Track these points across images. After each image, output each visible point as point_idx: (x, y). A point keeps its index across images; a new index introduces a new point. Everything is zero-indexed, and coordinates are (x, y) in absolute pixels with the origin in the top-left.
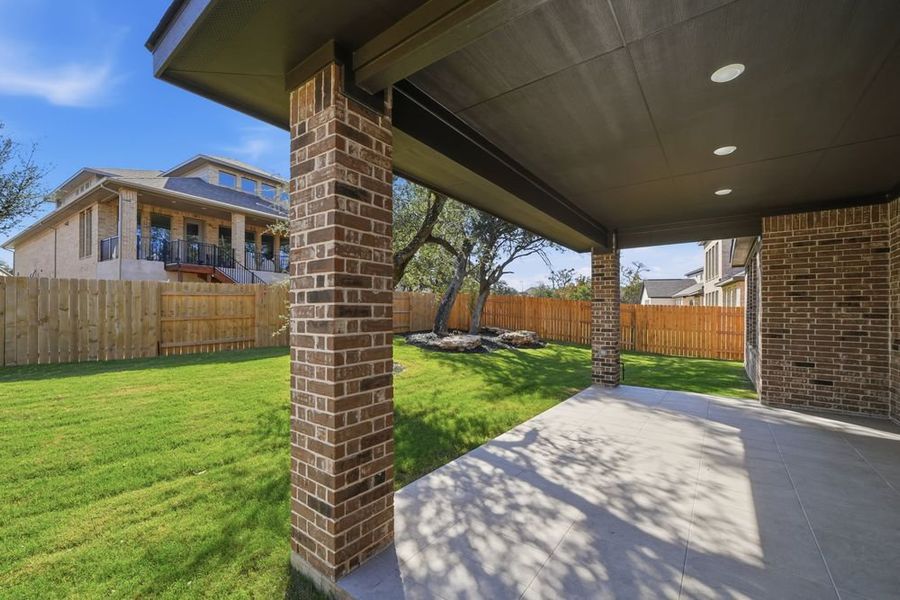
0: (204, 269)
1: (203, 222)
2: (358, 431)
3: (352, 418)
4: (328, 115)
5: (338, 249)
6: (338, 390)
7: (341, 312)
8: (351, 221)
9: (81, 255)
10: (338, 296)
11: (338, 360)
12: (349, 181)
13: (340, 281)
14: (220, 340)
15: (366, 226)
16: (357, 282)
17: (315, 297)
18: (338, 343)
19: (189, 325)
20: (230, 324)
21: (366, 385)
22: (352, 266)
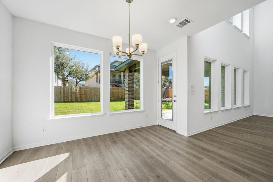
0: (116, 84)
1: (116, 74)
2: (130, 103)
3: (130, 102)
4: (127, 74)
5: (128, 86)
6: (128, 99)
7: (128, 92)
8: (129, 83)
9: (96, 82)
10: (128, 90)
11: (128, 96)
12: (129, 80)
13: (128, 89)
14: (119, 98)
15: (131, 84)
16: (130, 89)
17: (127, 90)
18: (128, 95)
19: (114, 95)
20: (121, 95)
21: (131, 99)
22: (130, 88)
